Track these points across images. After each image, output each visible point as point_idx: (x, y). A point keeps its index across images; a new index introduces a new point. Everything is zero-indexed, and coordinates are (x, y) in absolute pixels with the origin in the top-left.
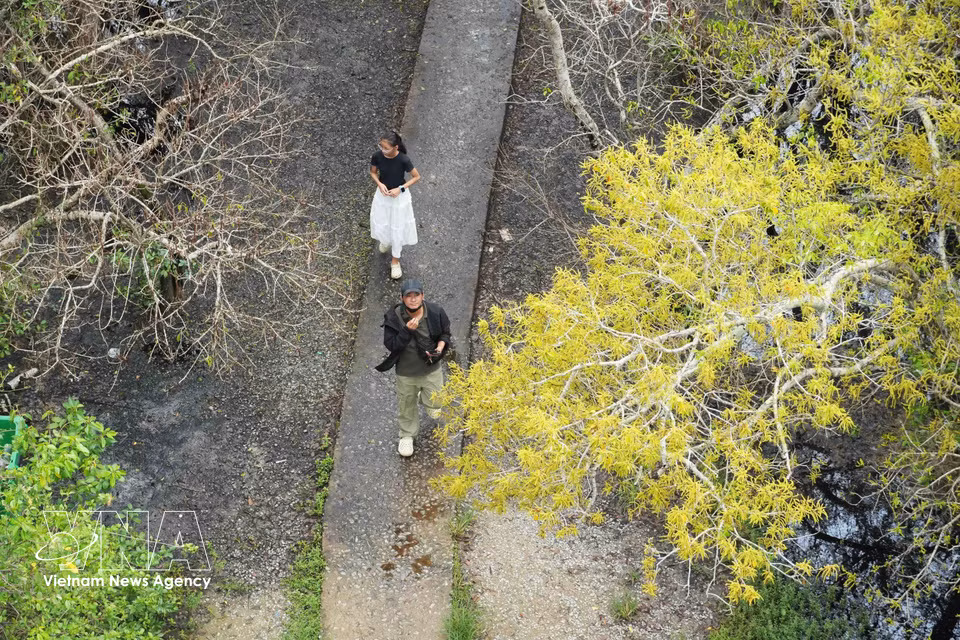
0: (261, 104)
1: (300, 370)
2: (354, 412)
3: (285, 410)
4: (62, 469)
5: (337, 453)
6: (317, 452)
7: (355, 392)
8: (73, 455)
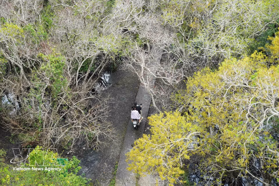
0: (105, 108)
1: (114, 151)
2: (121, 158)
3: (111, 157)
4: (69, 167)
5: (118, 164)
6: (116, 164)
7: (122, 154)
8: (71, 164)
